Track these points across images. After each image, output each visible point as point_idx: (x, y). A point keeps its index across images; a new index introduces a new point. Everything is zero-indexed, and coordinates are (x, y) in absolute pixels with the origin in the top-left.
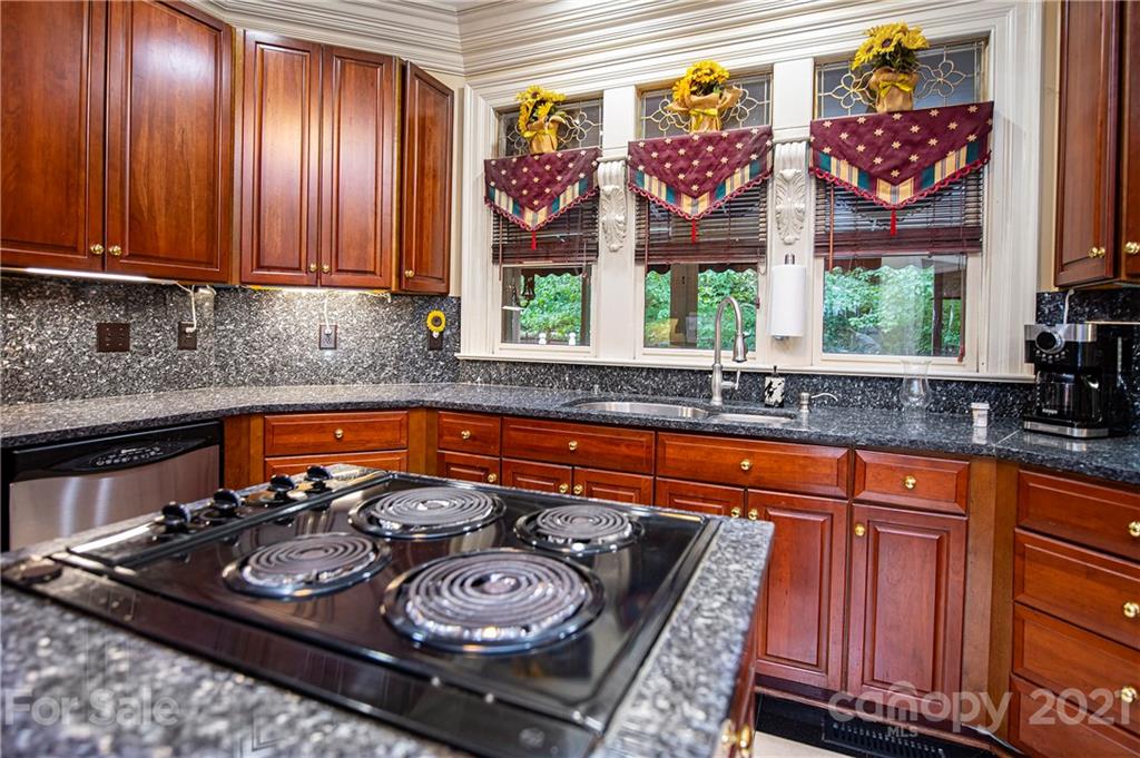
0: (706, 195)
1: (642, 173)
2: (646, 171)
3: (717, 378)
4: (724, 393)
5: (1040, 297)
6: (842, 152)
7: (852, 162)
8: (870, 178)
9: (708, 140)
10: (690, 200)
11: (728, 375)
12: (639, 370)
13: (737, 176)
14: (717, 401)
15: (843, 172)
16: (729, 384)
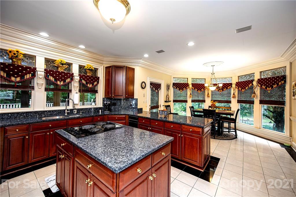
0: (62, 82)
1: (49, 76)
2: (49, 75)
3: (66, 111)
4: (68, 113)
5: (103, 98)
6: (84, 79)
7: (85, 81)
8: (87, 83)
9: (62, 72)
10: (59, 82)
11: (68, 110)
12: (46, 111)
13: (68, 80)
14: (66, 114)
15: (84, 82)
16: (68, 112)
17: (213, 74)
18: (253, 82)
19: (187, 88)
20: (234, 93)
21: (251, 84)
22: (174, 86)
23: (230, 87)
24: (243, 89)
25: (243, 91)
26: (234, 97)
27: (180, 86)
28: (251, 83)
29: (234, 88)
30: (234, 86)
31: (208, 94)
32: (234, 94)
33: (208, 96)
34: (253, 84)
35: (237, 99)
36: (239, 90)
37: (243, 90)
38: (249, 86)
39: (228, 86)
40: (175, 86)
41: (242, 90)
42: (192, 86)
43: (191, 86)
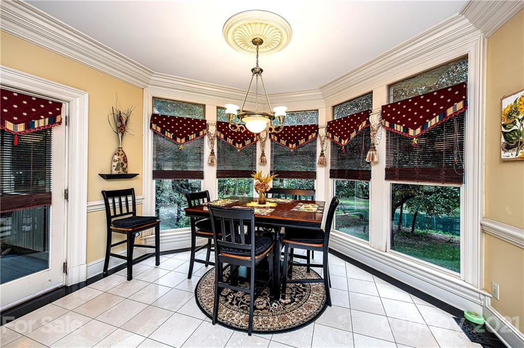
17: (257, 71)
18: (369, 116)
19: (201, 133)
20: (322, 151)
21: (364, 123)
22: (154, 126)
23: (314, 135)
24: (345, 140)
25: (343, 143)
26: (322, 163)
27: (177, 127)
28: (363, 121)
29: (323, 138)
30: (322, 132)
31: (263, 155)
32: (322, 155)
33: (263, 162)
34: (368, 122)
35: (329, 167)
36: (333, 143)
37: (343, 141)
38: (360, 129)
39: (310, 134)
40: (158, 125)
41: (340, 141)
42: (218, 129)
43: (212, 129)
